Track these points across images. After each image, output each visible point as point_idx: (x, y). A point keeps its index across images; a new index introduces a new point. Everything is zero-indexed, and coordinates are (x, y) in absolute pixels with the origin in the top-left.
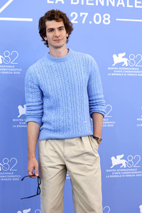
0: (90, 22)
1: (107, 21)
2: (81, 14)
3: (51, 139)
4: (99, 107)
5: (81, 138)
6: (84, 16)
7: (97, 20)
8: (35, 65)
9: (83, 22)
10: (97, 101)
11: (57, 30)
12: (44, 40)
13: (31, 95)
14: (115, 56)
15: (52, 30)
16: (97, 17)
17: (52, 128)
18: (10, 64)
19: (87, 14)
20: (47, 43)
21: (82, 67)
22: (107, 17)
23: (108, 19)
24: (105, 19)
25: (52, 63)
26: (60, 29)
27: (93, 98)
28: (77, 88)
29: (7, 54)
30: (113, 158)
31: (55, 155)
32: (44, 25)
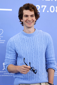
0: (48, 11)
2: (42, 6)
4: (52, 65)
5: (40, 83)
6: (44, 7)
7: (52, 10)
8: (14, 37)
9: (43, 11)
10: (52, 61)
11: (30, 17)
12: (21, 21)
13: (9, 55)
15: (27, 16)
16: (52, 8)
17: (22, 77)
19: (45, 6)
20: (22, 23)
21: (43, 40)
25: (25, 37)
26: (32, 16)
27: (49, 60)
28: (39, 53)
32: (22, 12)
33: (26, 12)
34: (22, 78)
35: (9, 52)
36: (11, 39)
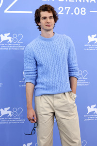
0: (72, 14)
1: (83, 13)
2: (66, 8)
3: (44, 95)
5: (64, 93)
6: (67, 9)
7: (77, 12)
9: (67, 13)
11: (48, 18)
12: (38, 25)
14: (89, 37)
15: (45, 18)
16: (77, 10)
17: (44, 87)
18: (17, 43)
19: (69, 8)
20: (40, 28)
22: (83, 10)
23: (84, 11)
24: (82, 11)
25: (43, 42)
26: (50, 17)
29: (15, 36)
30: (88, 107)
31: (48, 105)
32: (40, 14)
33: (44, 14)
34: (44, 89)
35: (28, 60)
36: (28, 45)
